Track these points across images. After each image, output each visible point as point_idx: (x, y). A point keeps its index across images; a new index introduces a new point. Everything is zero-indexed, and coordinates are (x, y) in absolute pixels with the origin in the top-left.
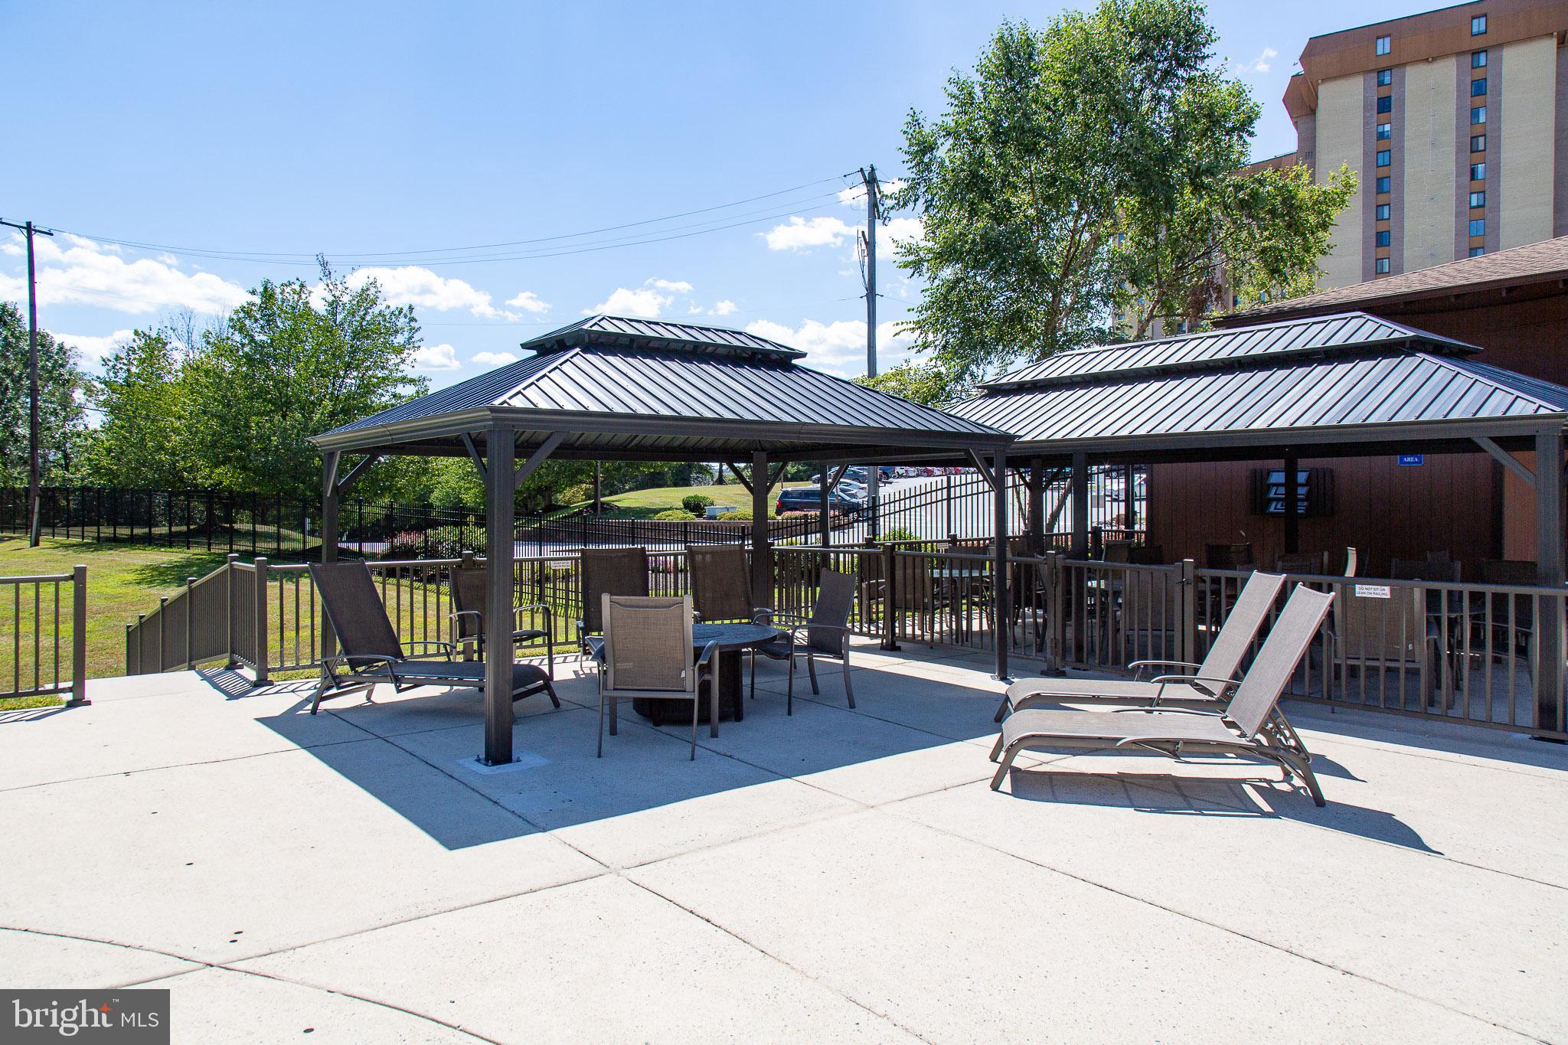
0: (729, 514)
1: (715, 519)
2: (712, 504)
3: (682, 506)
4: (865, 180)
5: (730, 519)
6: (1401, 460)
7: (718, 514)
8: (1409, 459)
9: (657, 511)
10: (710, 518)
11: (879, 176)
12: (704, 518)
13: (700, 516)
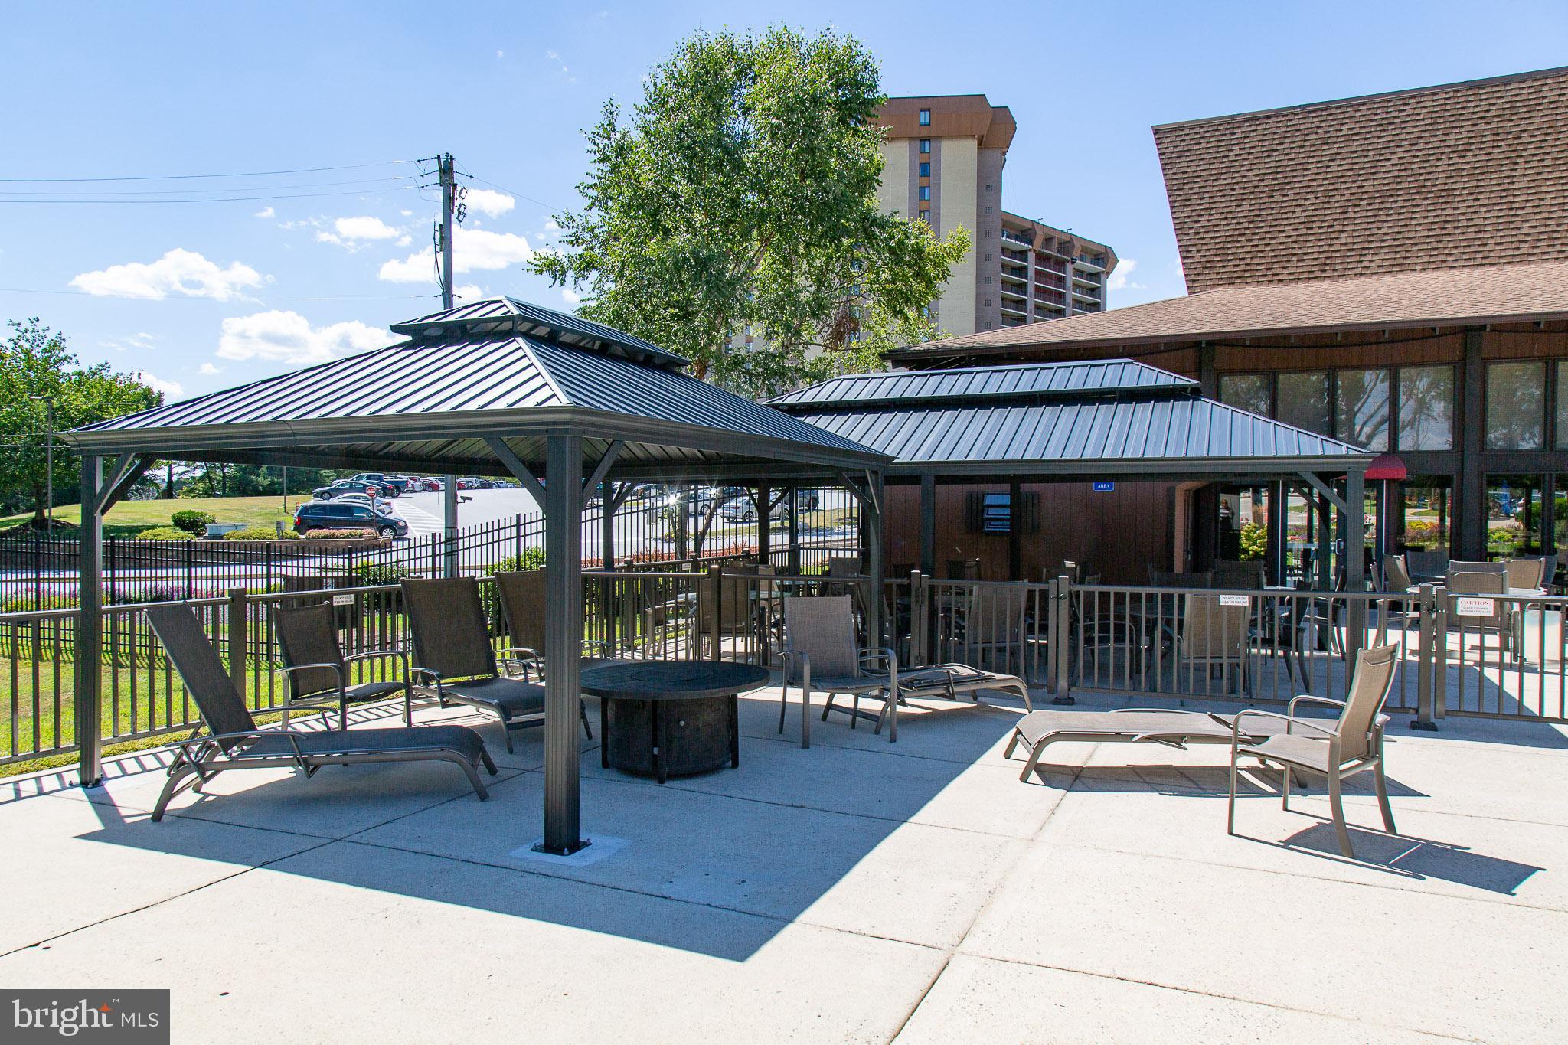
0: (240, 533)
1: (221, 538)
2: (213, 521)
3: (172, 523)
4: (440, 168)
5: (243, 538)
6: (1096, 488)
7: (226, 533)
8: (1102, 486)
9: (140, 529)
10: (213, 537)
11: (456, 167)
12: (205, 538)
13: (198, 535)
